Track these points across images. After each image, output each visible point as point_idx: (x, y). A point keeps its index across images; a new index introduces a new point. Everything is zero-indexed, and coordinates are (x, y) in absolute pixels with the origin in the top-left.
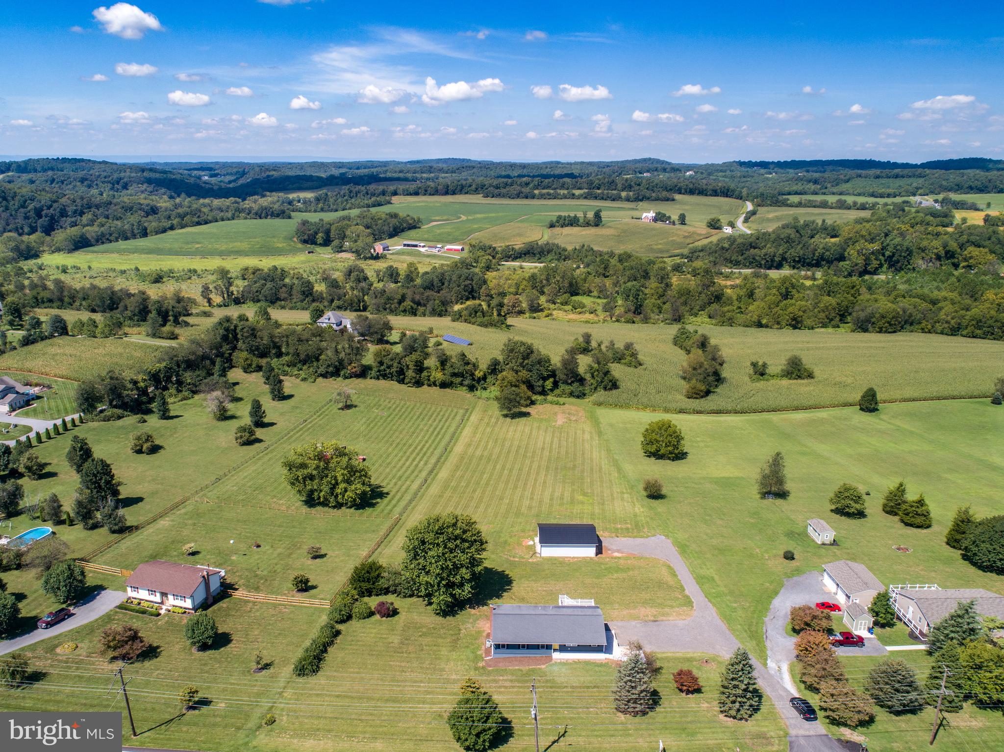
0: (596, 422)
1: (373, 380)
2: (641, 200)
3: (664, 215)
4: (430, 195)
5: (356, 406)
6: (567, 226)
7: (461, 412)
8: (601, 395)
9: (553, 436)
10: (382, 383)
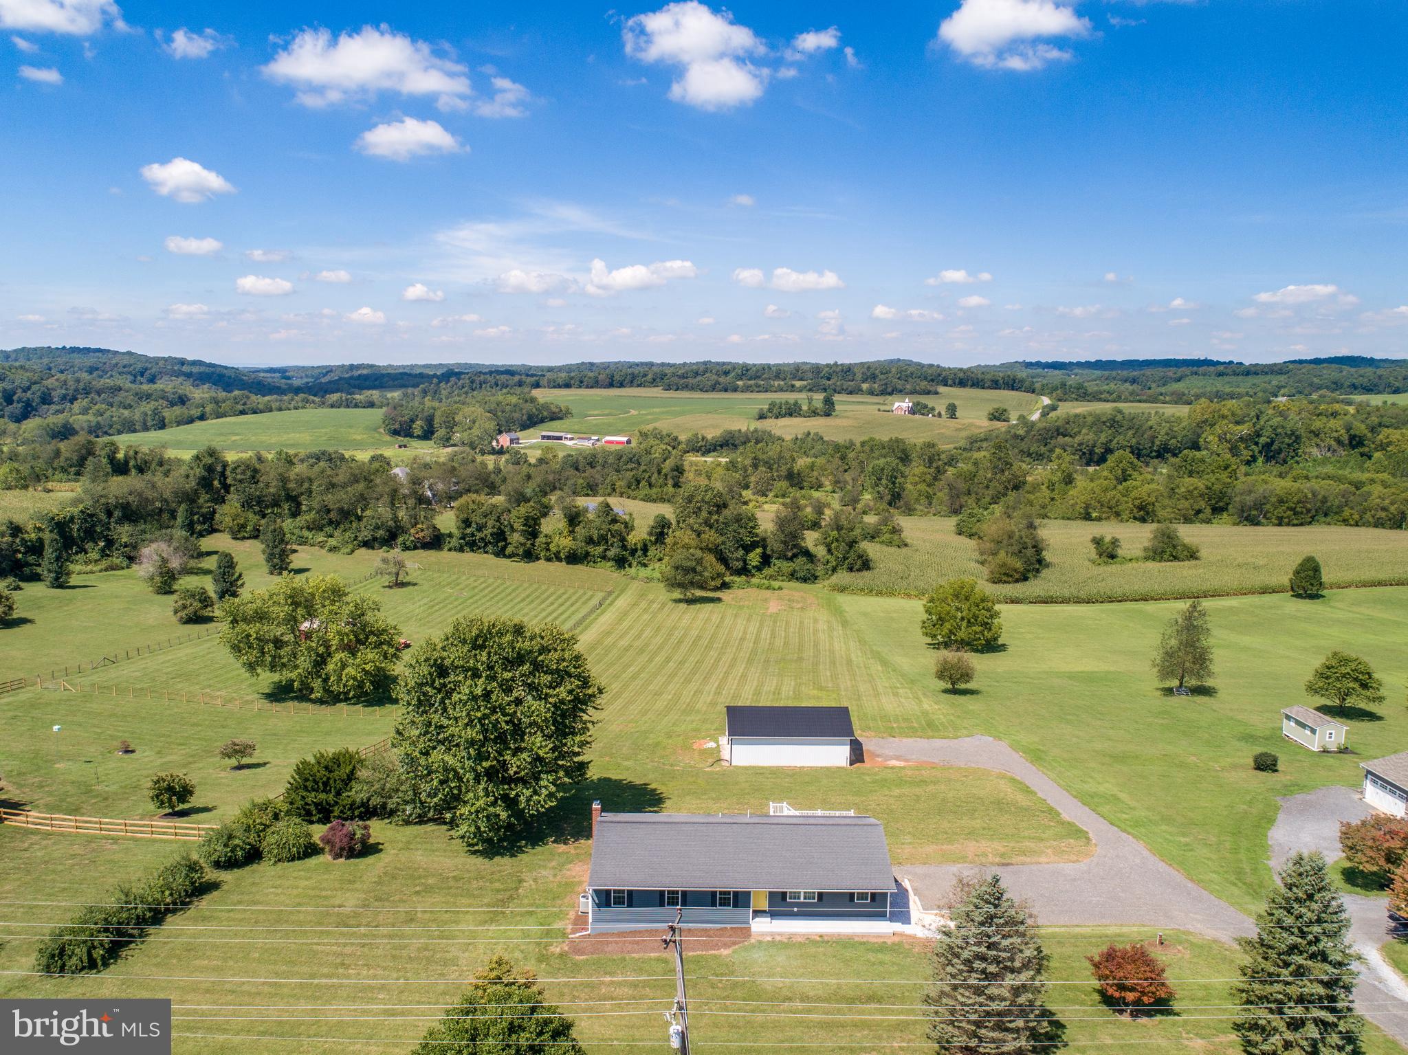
0: (838, 612)
1: (453, 553)
2: (891, 394)
3: (926, 406)
4: (587, 387)
5: (415, 584)
6: (784, 416)
7: (600, 595)
8: (842, 577)
9: (761, 625)
10: (469, 557)
